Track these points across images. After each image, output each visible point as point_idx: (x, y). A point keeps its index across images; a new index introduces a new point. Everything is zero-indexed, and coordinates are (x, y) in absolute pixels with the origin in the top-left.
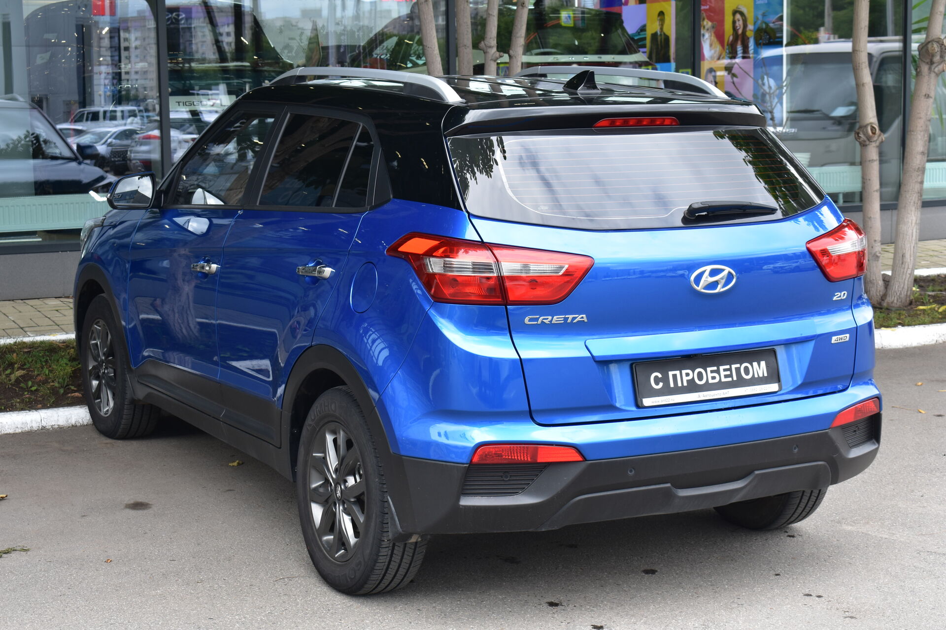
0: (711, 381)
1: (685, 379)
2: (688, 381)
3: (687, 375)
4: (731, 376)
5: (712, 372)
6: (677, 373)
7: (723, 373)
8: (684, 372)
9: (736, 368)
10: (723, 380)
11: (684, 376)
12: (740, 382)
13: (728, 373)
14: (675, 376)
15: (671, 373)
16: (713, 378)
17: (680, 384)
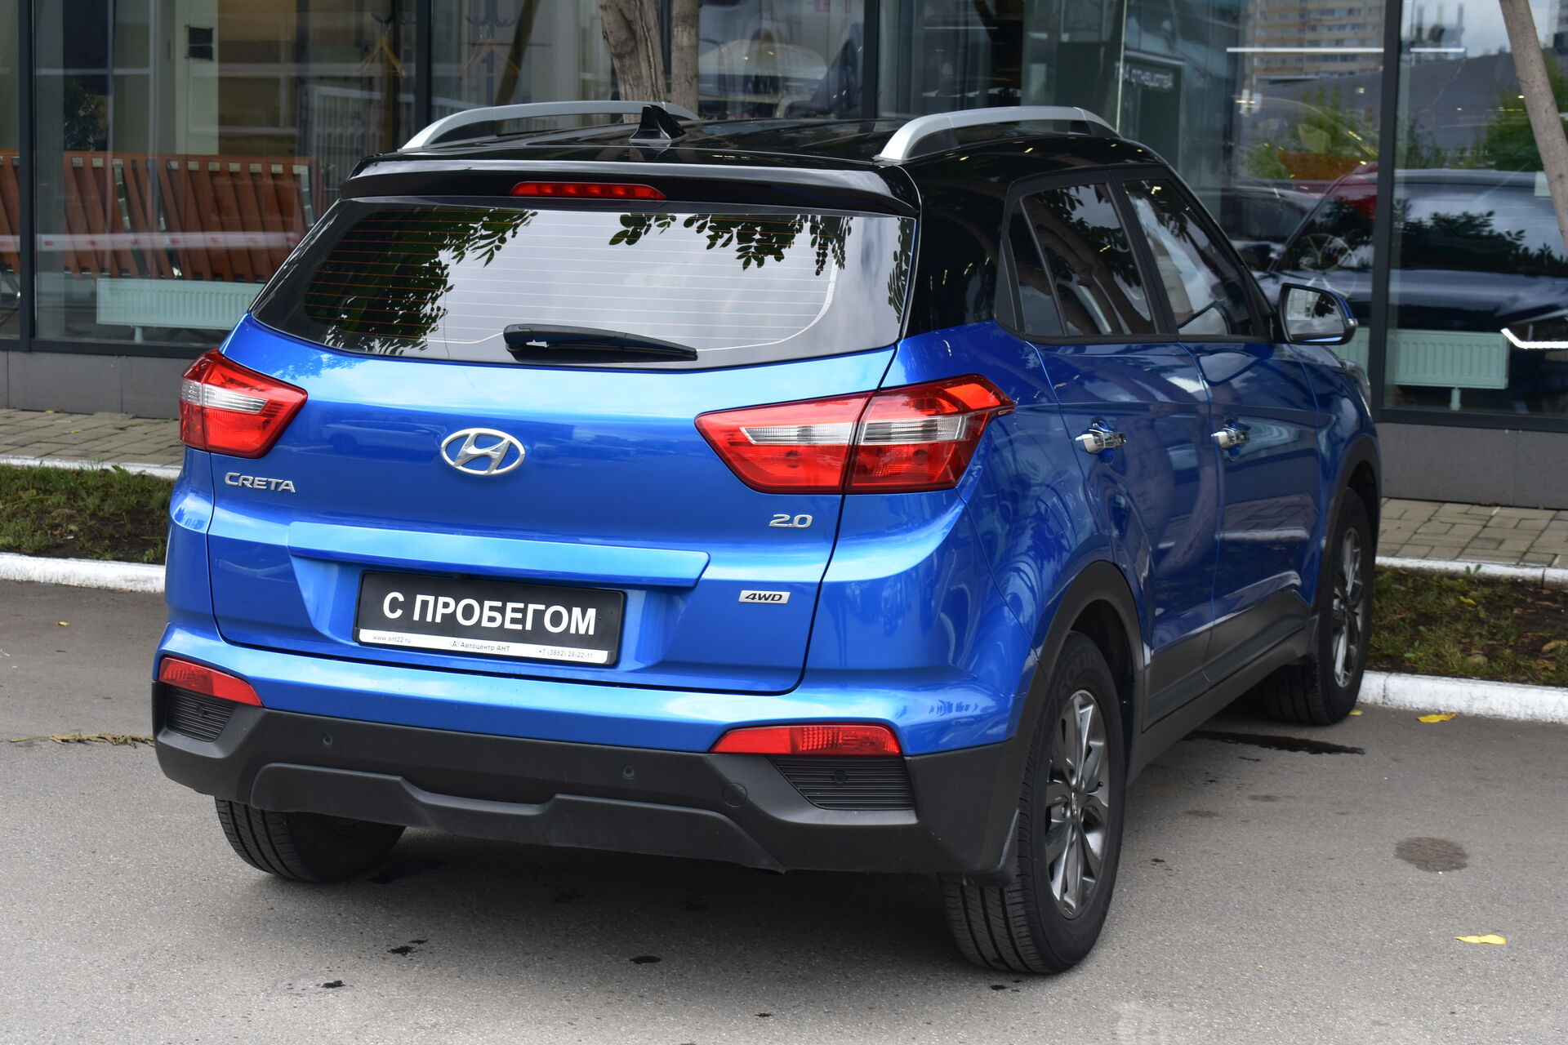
0: (485, 623)
1: (441, 611)
2: (444, 615)
3: (446, 605)
4: (522, 621)
5: (492, 609)
6: (431, 599)
7: (509, 615)
8: (442, 600)
9: (535, 611)
10: (508, 625)
11: (439, 606)
12: (538, 635)
13: (519, 616)
14: (425, 604)
15: (420, 598)
16: (492, 619)
17: (429, 619)
